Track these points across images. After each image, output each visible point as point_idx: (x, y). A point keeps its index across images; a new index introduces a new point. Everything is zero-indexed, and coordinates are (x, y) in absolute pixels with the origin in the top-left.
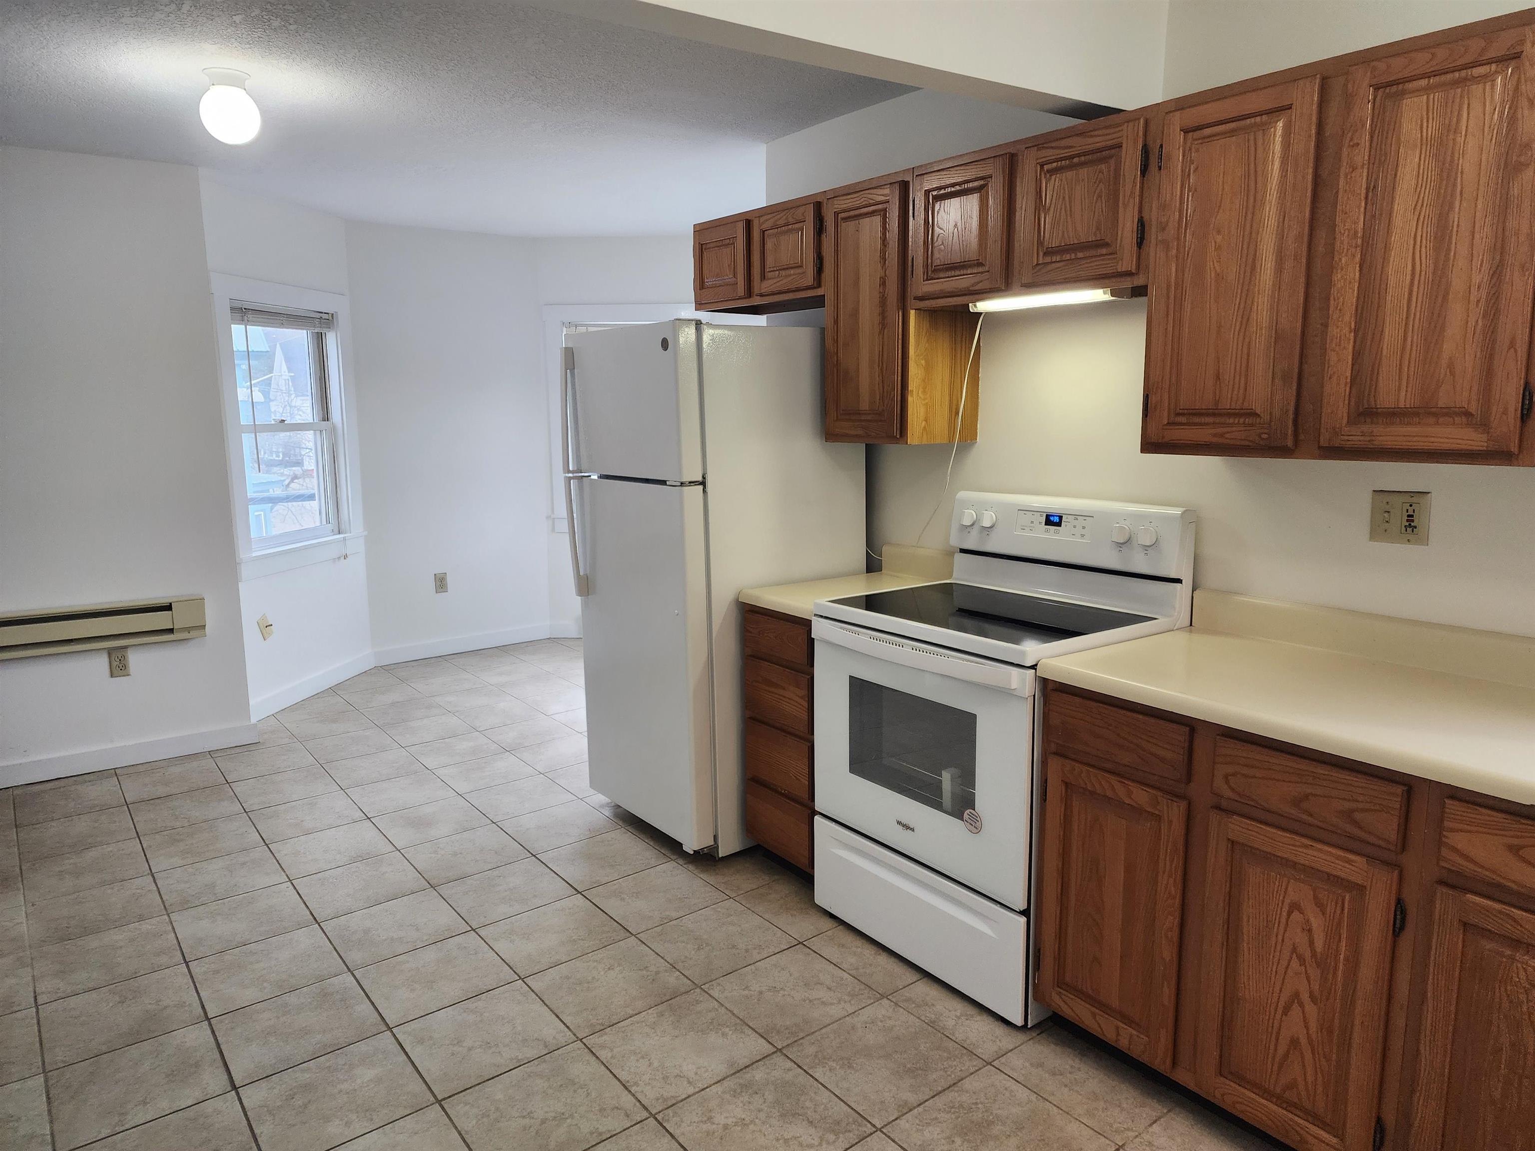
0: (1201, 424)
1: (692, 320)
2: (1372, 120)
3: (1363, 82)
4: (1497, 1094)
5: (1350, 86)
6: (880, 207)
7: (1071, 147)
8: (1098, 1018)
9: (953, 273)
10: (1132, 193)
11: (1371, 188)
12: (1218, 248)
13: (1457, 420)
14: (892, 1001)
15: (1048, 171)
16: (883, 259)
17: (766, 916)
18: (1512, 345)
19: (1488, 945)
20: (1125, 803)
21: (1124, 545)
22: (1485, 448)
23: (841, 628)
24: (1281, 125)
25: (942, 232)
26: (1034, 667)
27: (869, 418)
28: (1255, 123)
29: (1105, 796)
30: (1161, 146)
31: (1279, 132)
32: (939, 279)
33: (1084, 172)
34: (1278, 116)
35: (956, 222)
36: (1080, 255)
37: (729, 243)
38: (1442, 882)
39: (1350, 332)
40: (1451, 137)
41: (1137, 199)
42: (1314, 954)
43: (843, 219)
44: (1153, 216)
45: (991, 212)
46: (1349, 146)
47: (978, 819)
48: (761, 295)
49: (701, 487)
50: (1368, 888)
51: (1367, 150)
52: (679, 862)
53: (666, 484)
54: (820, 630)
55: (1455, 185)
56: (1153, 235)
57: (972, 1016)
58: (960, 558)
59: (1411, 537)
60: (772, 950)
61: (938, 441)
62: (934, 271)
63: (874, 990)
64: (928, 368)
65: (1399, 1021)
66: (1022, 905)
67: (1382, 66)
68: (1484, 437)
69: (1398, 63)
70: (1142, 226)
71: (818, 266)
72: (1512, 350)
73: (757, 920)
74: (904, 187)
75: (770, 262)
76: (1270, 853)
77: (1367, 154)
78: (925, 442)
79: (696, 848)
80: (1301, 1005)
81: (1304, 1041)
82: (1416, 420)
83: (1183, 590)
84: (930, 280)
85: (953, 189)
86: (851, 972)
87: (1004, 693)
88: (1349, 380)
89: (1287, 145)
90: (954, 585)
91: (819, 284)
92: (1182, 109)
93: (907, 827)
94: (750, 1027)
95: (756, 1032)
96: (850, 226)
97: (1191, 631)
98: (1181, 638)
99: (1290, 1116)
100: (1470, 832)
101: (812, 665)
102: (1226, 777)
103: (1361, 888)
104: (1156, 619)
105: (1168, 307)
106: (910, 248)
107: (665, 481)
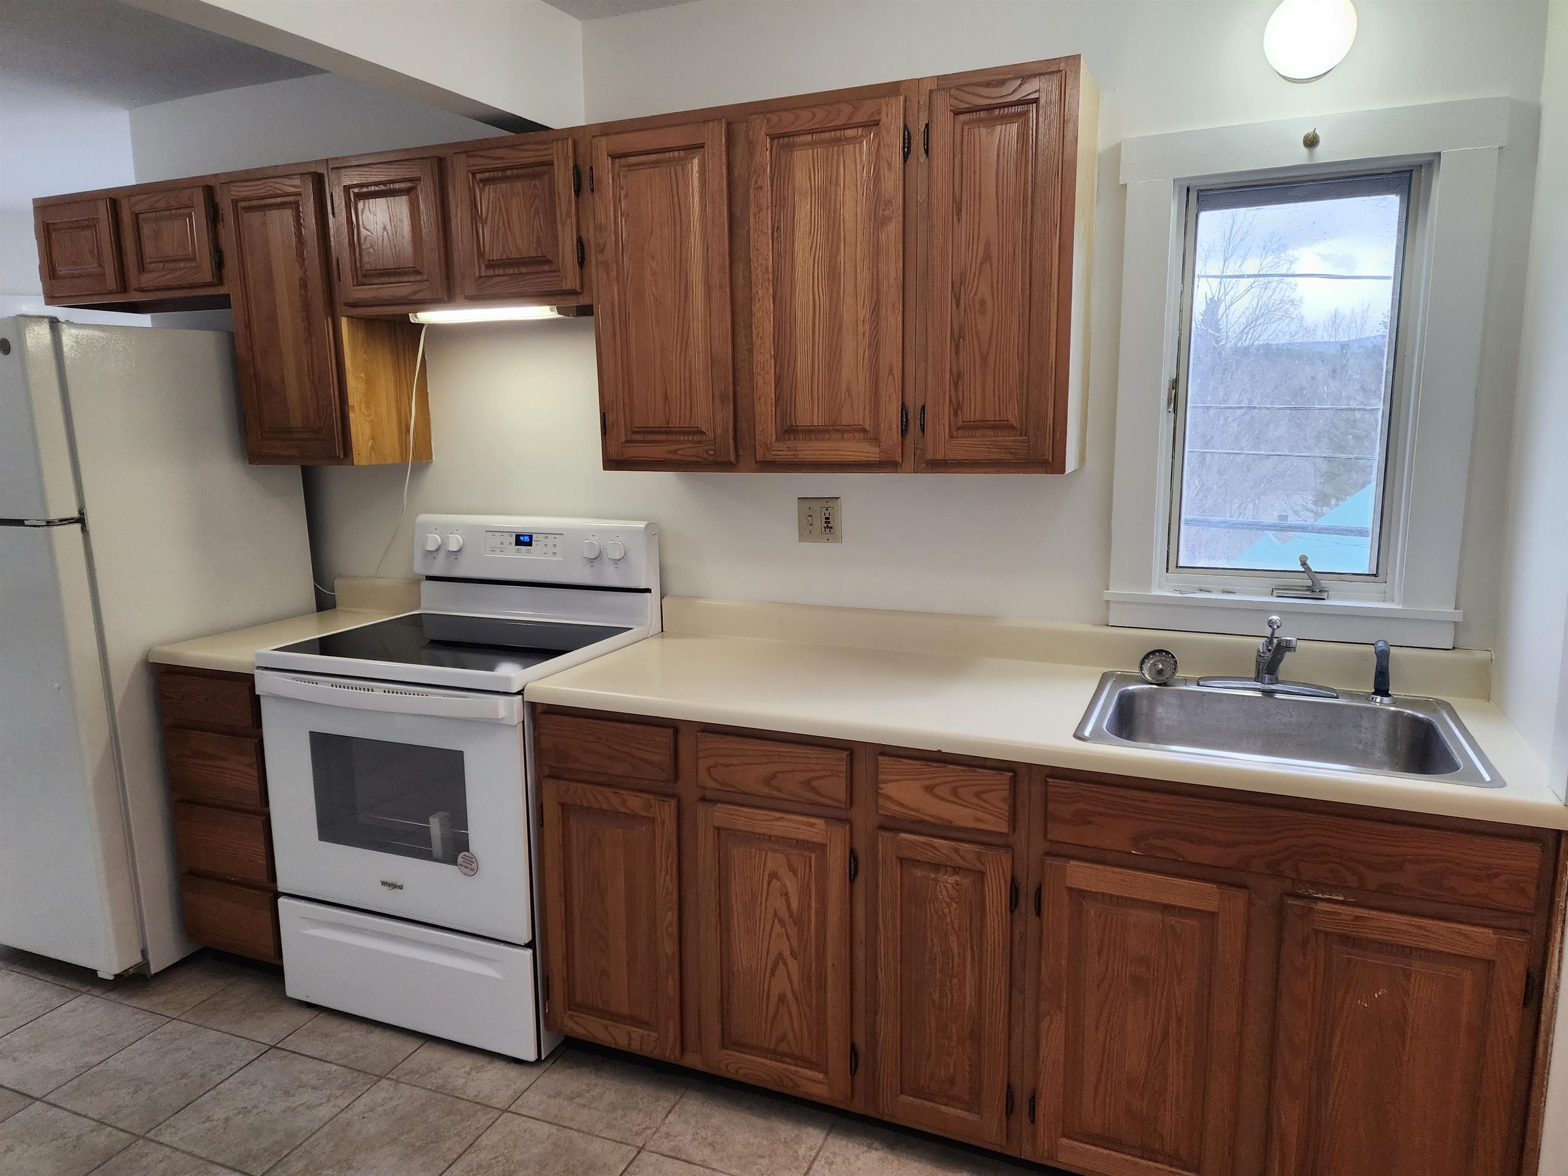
0: (654, 442)
1: (44, 317)
2: (771, 167)
3: (760, 131)
4: (936, 996)
5: (750, 133)
6: (291, 199)
7: (502, 158)
8: (610, 1028)
9: (387, 280)
10: (569, 211)
11: (776, 229)
12: (654, 273)
13: (857, 435)
14: (392, 1080)
15: (481, 180)
16: (301, 257)
17: (224, 1028)
18: (891, 372)
19: (919, 873)
20: (620, 812)
21: (595, 560)
22: (878, 459)
23: (294, 679)
24: (697, 162)
25: (369, 233)
26: (520, 693)
27: (303, 436)
28: (674, 157)
29: (601, 810)
30: (591, 168)
31: (696, 168)
32: (372, 285)
33: (519, 186)
34: (694, 153)
35: (384, 225)
36: (524, 270)
37: (91, 225)
38: (882, 828)
39: (771, 358)
40: (833, 188)
41: (574, 219)
42: (791, 915)
43: (245, 208)
44: (590, 235)
45: (424, 217)
46: (755, 189)
47: (474, 860)
48: (142, 290)
49: (78, 526)
50: (828, 844)
51: (769, 193)
52: (95, 994)
53: (24, 525)
54: (265, 683)
55: (839, 232)
56: (592, 256)
57: (483, 1067)
58: (426, 586)
59: (829, 536)
60: (237, 1064)
61: (390, 461)
62: (365, 276)
63: (370, 1074)
64: (369, 382)
65: (860, 953)
66: (526, 938)
67: (774, 118)
68: (877, 450)
69: (788, 117)
70: (581, 243)
71: (217, 260)
72: (891, 376)
73: (213, 1035)
74: (318, 181)
75: (149, 248)
76: (750, 832)
77: (770, 197)
78: (374, 462)
79: (117, 971)
80: (785, 964)
81: (790, 996)
82: (827, 436)
83: (653, 599)
84: (359, 285)
85: (377, 189)
86: (340, 1062)
87: (492, 724)
88: (774, 401)
89: (703, 182)
90: (423, 616)
91: (221, 282)
92: (608, 134)
93: (393, 886)
94: (217, 1164)
95: (227, 1167)
96: (254, 219)
97: (663, 637)
98: (654, 646)
99: (784, 1066)
100: (896, 781)
101: (259, 725)
102: (708, 769)
103: (823, 847)
104: (631, 629)
105: (614, 328)
106: (333, 248)
107: (23, 521)
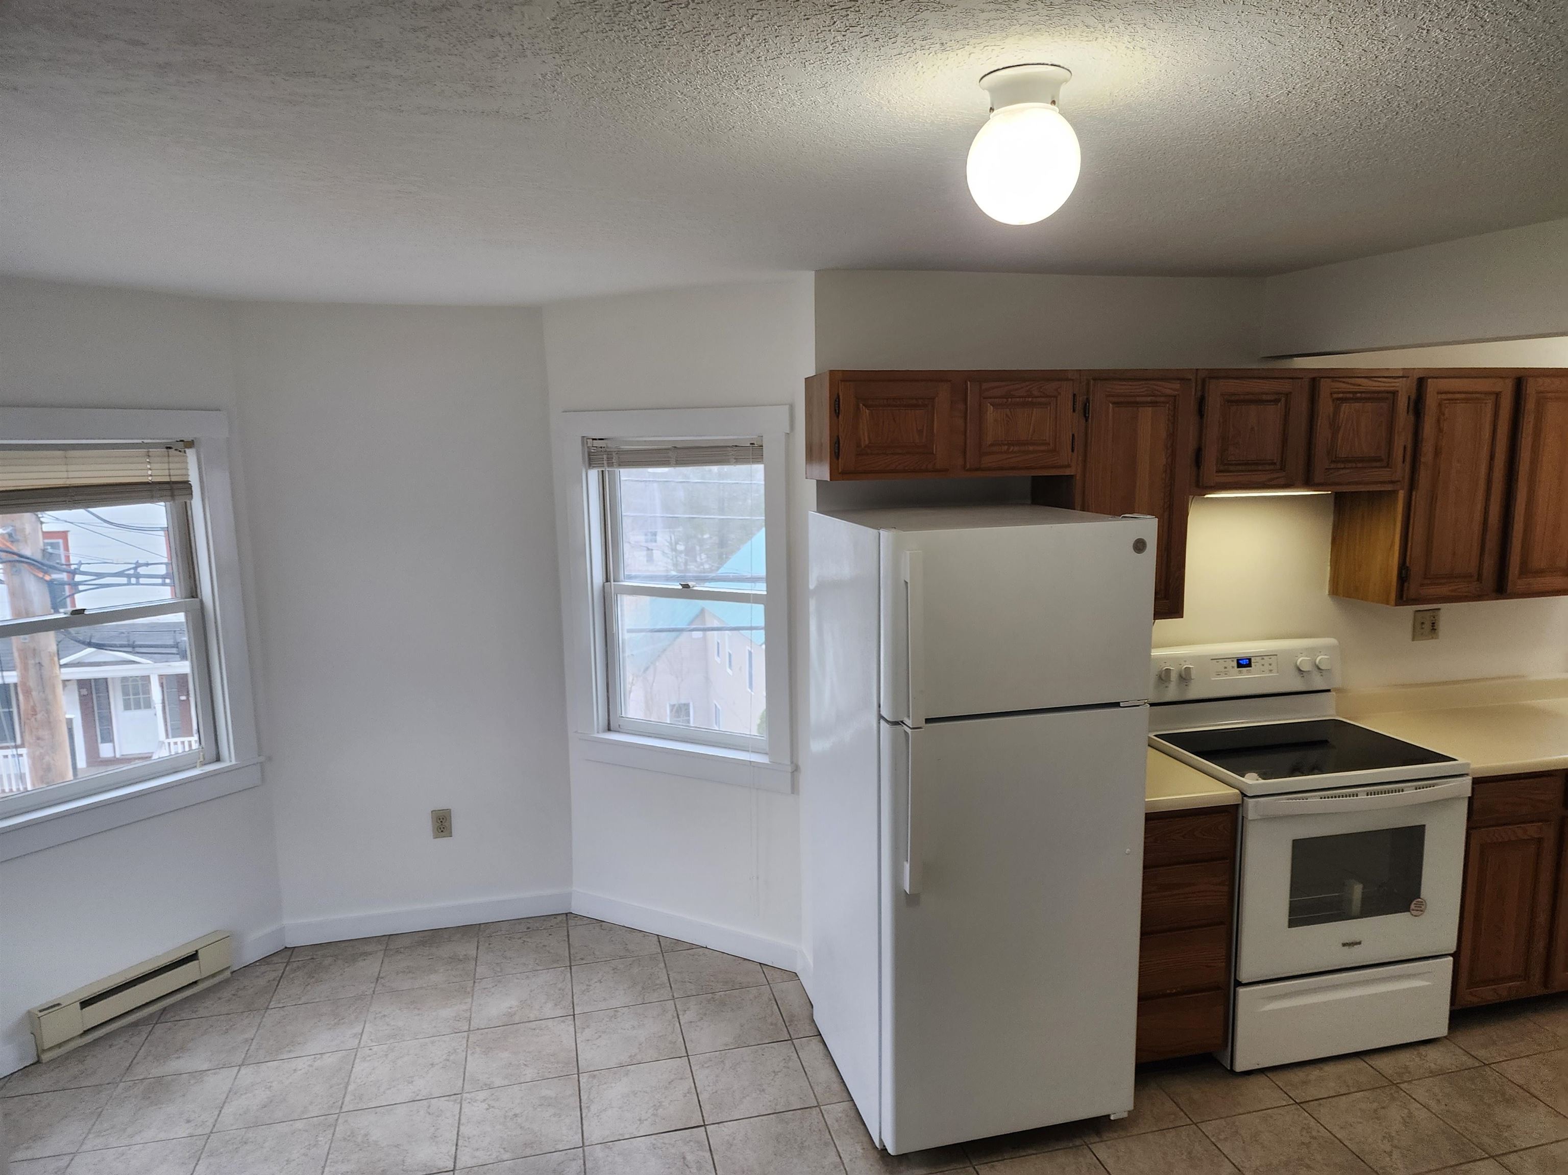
3: (1533, 388)
5: (1527, 388)
7: (1360, 385)
8: (1497, 990)
9: (1245, 468)
14: (1402, 1082)
15: (1337, 399)
17: (1241, 1111)
20: (1521, 840)
21: (1307, 672)
28: (1479, 398)
32: (1232, 472)
33: (1369, 405)
35: (1252, 426)
36: (1360, 465)
39: (1522, 527)
43: (1113, 403)
47: (1423, 903)
48: (978, 470)
59: (1434, 635)
62: (1226, 465)
63: (1385, 1086)
66: (1454, 947)
67: (1540, 380)
71: (1072, 445)
73: (1249, 1118)
75: (995, 434)
82: (1544, 575)
84: (1220, 472)
85: (1247, 397)
86: (1353, 1090)
88: (1520, 554)
89: (1496, 416)
91: (1070, 464)
92: (1436, 377)
93: (1354, 944)
96: (1123, 412)
107: (1119, 703)
